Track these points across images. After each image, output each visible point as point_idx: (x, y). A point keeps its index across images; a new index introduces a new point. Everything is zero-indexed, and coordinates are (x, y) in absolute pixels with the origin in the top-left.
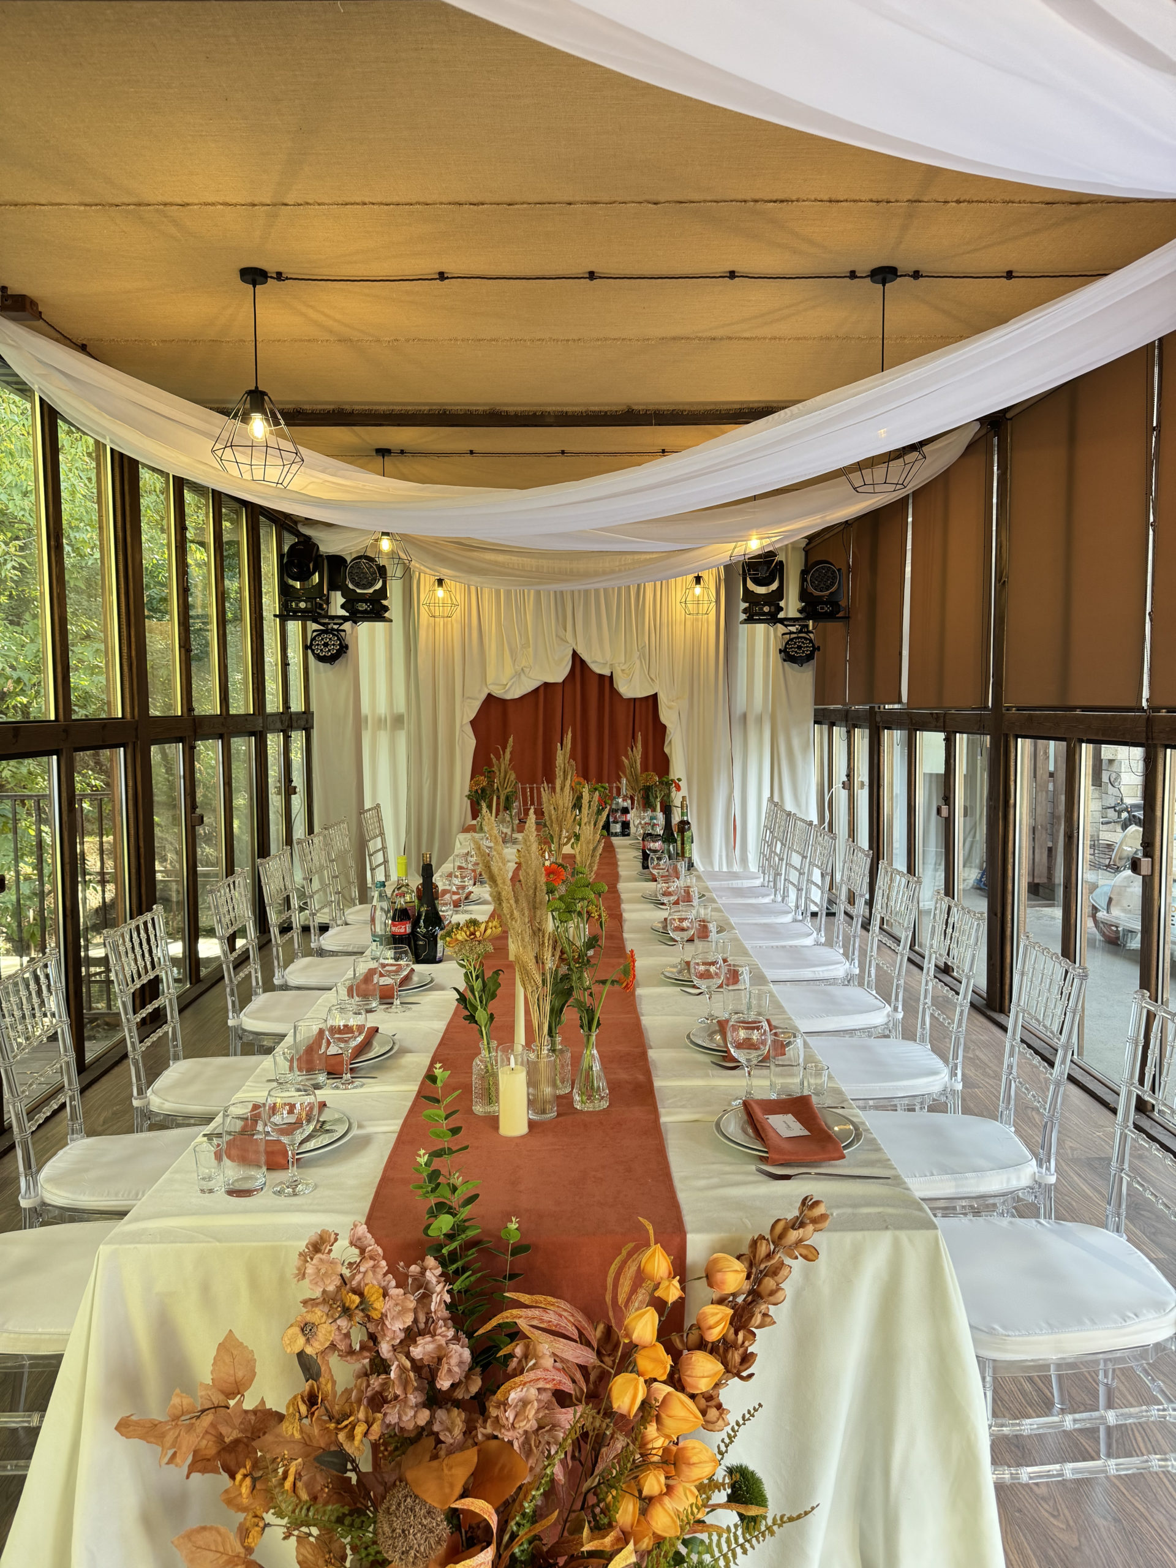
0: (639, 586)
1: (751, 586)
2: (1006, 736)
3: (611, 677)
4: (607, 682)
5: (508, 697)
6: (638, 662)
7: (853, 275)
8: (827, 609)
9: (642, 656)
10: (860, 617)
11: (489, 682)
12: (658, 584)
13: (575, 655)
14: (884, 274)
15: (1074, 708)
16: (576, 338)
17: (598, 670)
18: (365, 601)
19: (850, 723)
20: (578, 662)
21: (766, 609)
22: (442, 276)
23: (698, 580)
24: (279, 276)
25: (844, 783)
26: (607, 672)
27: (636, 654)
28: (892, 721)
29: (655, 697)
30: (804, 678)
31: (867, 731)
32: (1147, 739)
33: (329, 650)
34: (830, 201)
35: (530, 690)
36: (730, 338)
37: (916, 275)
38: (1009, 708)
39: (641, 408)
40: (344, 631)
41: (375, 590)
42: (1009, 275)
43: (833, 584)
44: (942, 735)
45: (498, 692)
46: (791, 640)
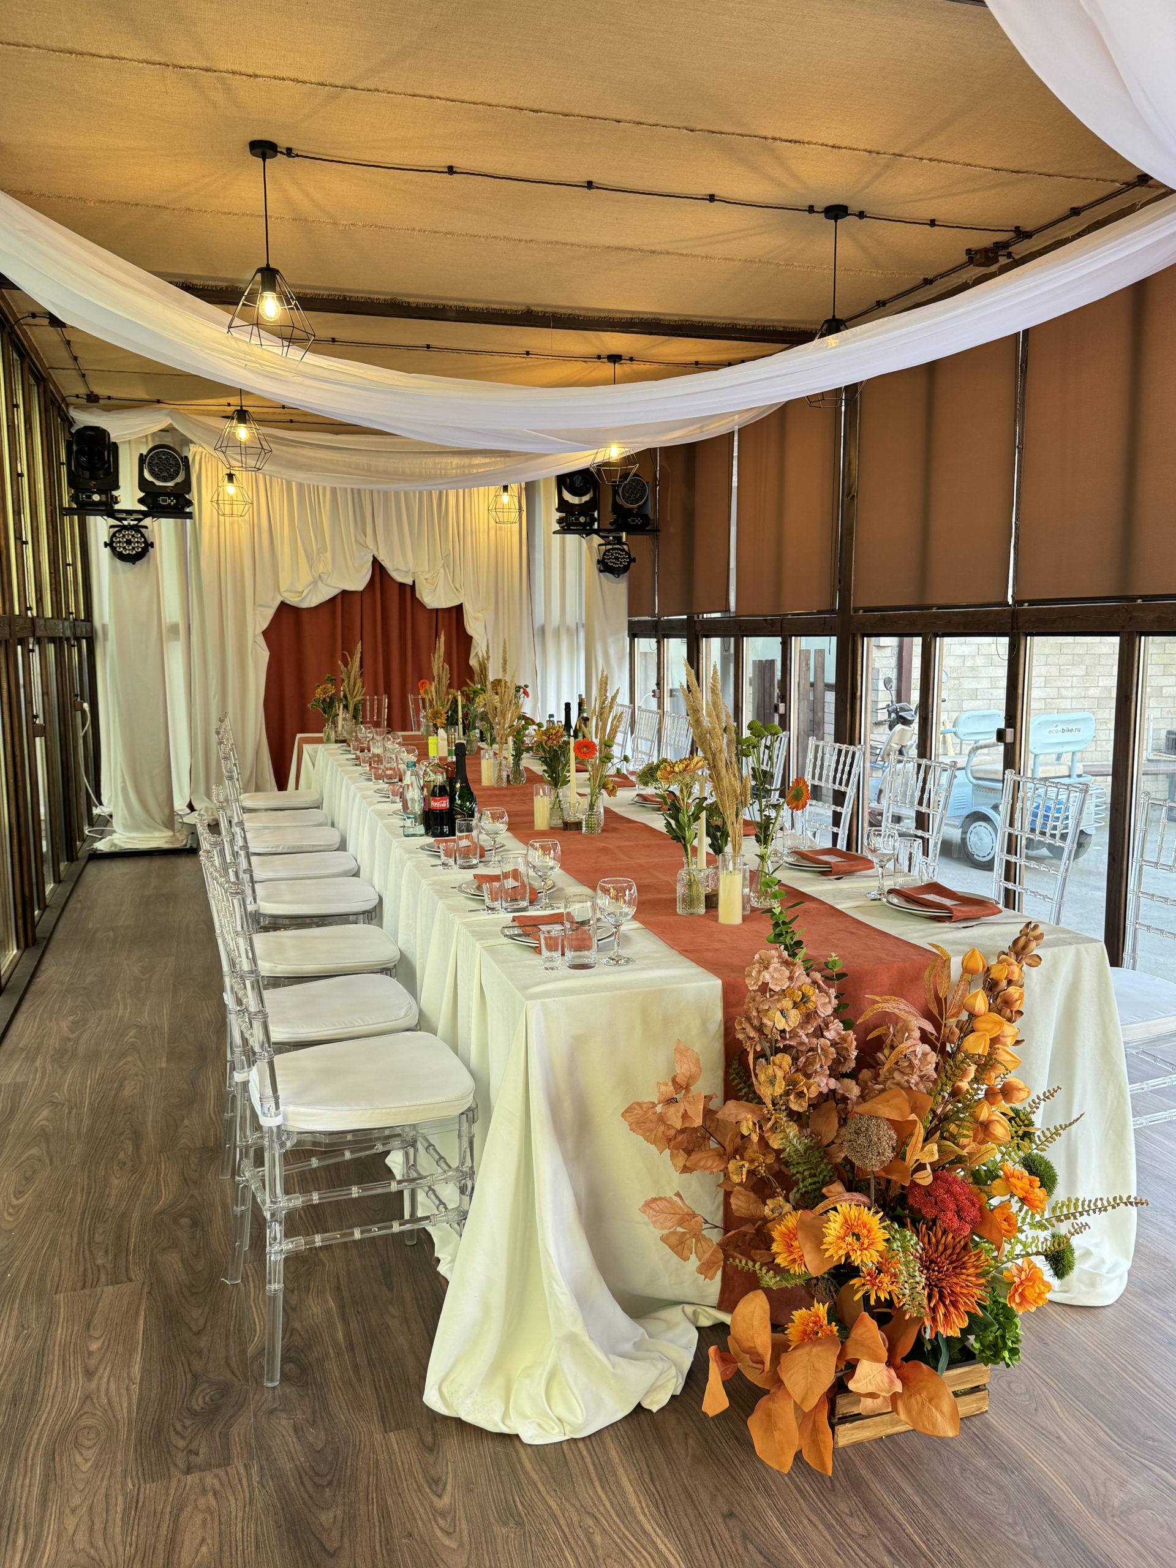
0: (440, 493)
1: (568, 496)
2: (854, 635)
3: (413, 587)
4: (408, 591)
5: (304, 605)
6: (442, 570)
7: (811, 209)
8: (638, 521)
9: (446, 565)
10: (673, 529)
11: (282, 589)
12: (461, 491)
13: (375, 562)
14: (836, 212)
15: (931, 608)
16: (529, 239)
17: (399, 578)
18: (169, 495)
19: (660, 633)
20: (378, 567)
21: (582, 519)
22: (451, 170)
23: (505, 488)
24: (289, 152)
25: (654, 691)
26: (408, 581)
27: (440, 562)
28: (712, 629)
29: (459, 608)
30: (618, 589)
31: (685, 640)
32: (1013, 628)
33: (134, 548)
34: (833, 147)
35: (327, 598)
36: (668, 253)
37: (861, 215)
38: (856, 610)
39: (540, 309)
40: (146, 527)
41: (177, 484)
42: (933, 223)
43: (642, 497)
44: (779, 639)
45: (293, 600)
46: (608, 551)
